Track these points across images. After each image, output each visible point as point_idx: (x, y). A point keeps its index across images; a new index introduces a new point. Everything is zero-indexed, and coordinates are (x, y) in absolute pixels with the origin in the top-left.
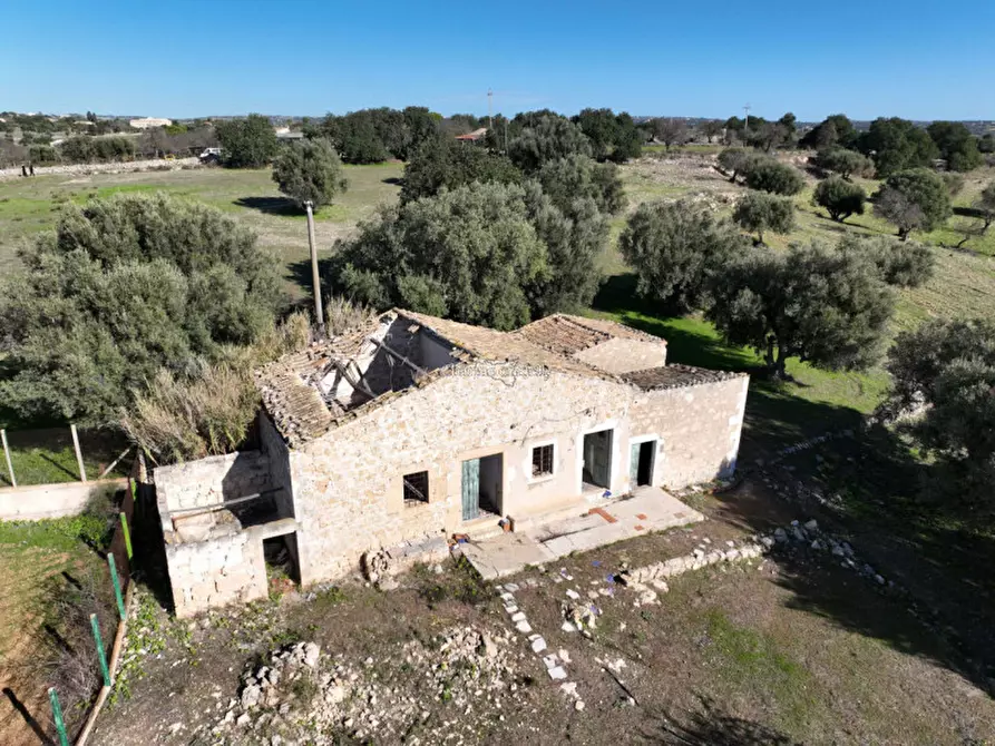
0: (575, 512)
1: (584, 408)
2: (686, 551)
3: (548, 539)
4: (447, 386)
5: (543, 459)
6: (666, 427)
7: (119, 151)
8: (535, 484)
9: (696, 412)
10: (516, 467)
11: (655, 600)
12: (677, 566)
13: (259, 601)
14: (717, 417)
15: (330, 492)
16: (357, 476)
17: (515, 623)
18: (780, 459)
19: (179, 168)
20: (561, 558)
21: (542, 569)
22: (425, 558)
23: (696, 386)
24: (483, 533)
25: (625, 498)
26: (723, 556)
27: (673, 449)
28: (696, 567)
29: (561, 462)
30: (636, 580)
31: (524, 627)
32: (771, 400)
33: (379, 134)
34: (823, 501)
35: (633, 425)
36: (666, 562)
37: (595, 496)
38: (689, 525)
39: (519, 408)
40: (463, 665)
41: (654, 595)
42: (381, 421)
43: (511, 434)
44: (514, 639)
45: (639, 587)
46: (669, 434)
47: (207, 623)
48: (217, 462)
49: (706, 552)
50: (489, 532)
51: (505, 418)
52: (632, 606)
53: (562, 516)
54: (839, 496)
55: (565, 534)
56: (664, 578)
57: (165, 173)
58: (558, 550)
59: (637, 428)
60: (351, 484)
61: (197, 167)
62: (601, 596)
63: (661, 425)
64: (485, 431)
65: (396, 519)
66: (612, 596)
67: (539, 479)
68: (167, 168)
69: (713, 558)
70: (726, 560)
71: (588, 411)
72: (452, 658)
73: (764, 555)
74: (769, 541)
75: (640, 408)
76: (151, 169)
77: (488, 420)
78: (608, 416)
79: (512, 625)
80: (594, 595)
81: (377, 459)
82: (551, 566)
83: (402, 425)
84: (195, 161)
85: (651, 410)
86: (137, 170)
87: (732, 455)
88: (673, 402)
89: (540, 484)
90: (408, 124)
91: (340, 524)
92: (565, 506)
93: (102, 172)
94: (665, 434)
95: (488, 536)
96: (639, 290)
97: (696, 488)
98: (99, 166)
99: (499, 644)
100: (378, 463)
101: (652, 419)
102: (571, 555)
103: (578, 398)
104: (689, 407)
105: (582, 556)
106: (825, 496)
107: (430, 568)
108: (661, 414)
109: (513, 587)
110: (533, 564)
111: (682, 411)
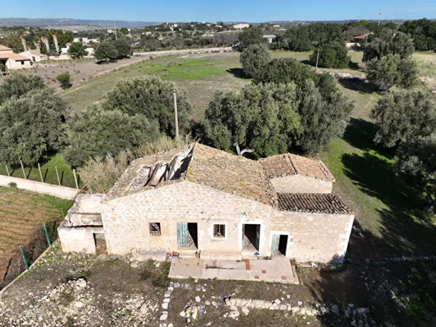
0: (233, 258)
1: (243, 211)
2: (271, 299)
3: (211, 267)
4: (167, 190)
5: (220, 230)
6: (294, 230)
7: (208, 43)
8: (215, 240)
9: (315, 226)
10: (205, 231)
11: (236, 317)
12: (260, 304)
13: (91, 255)
14: (330, 231)
15: (118, 222)
16: (128, 218)
17: (163, 303)
18: (384, 262)
19: (222, 52)
20: (209, 279)
21: (196, 281)
22: (154, 258)
23: (314, 214)
24: (186, 254)
25: (267, 258)
26: (289, 309)
27: (300, 242)
28: (272, 308)
29: (230, 233)
30: (233, 304)
31: (165, 306)
33: (310, 37)
34: (394, 297)
35: (273, 225)
36: (254, 301)
37: (249, 254)
38: (288, 285)
39: (205, 205)
40: (129, 312)
41: (237, 314)
42: (138, 198)
43: (201, 216)
44: (157, 310)
45: (233, 307)
46: (296, 234)
47: (70, 257)
48: (101, 196)
49: (282, 302)
50: (189, 255)
51: (198, 208)
52: (222, 315)
53: (225, 258)
54: (408, 298)
55: (219, 268)
56: (249, 308)
57: (215, 54)
58: (211, 274)
59: (275, 227)
60: (125, 221)
61: (230, 51)
62: (211, 305)
63: (291, 228)
64: (188, 212)
65: (146, 239)
66: (217, 307)
67: (217, 238)
68: (218, 52)
69: (283, 307)
70: (291, 311)
71: (245, 214)
72: (128, 307)
73: (318, 316)
74: (324, 310)
75: (277, 218)
76: (212, 52)
77: (190, 207)
78: (257, 218)
79: (160, 303)
80: (208, 303)
81: (136, 213)
82: (202, 282)
83: (147, 202)
84: (230, 48)
85: (285, 220)
86: (207, 52)
87: (342, 252)
88: (299, 220)
89: (218, 241)
90: (326, 32)
91: (122, 235)
92: (228, 253)
93: (195, 53)
94: (293, 233)
95: (187, 257)
96: (375, 140)
97: (313, 264)
98: (195, 50)
99: (150, 309)
100: (137, 215)
101: (286, 225)
102: (214, 279)
103: (239, 206)
104: (308, 223)
105: (220, 281)
106: (398, 295)
107: (155, 263)
108: (291, 223)
109: (177, 285)
110: (193, 277)
111: (305, 224)
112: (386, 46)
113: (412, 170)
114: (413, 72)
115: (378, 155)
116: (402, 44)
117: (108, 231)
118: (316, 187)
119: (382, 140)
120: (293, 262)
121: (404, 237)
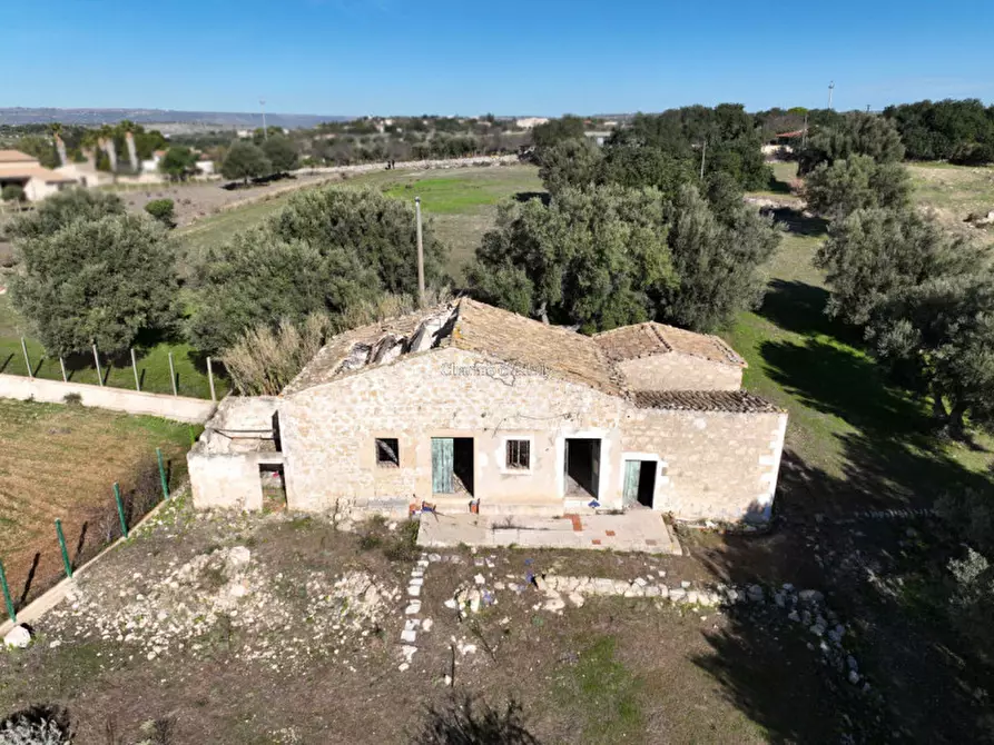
0: (546, 512)
1: (565, 411)
2: (628, 576)
3: (502, 527)
4: (415, 367)
5: (518, 454)
6: (669, 449)
7: (465, 149)
8: (508, 476)
9: (711, 441)
10: (488, 455)
11: (558, 610)
12: (606, 587)
13: (252, 512)
14: (741, 451)
15: (312, 437)
16: (334, 429)
17: (409, 586)
18: (853, 521)
19: (498, 165)
20: (499, 547)
21: (474, 551)
22: (385, 514)
23: (708, 413)
24: (450, 507)
25: (614, 512)
26: (665, 594)
27: (680, 475)
28: (629, 594)
29: (539, 460)
30: (552, 586)
31: (414, 591)
32: (915, 457)
33: (684, 133)
34: (873, 578)
35: (626, 440)
36: (592, 580)
37: (580, 504)
38: (660, 556)
39: (491, 399)
40: (343, 602)
41: (561, 604)
42: (354, 386)
43: (482, 422)
44: (398, 598)
45: (550, 593)
46: (674, 458)
48: (269, 400)
49: (650, 583)
50: (454, 508)
51: (476, 406)
52: (530, 607)
53: (531, 512)
54: (900, 580)
55: (519, 528)
56: (583, 594)
57: (483, 169)
58: (503, 539)
59: (631, 443)
60: (328, 435)
61: (514, 163)
62: (507, 588)
63: (663, 446)
64: (455, 415)
65: (368, 474)
66: (518, 593)
67: (514, 471)
68: (488, 164)
69: (652, 592)
70: (669, 598)
71: (569, 416)
72: (339, 594)
73: (722, 607)
74: (734, 595)
75: (634, 423)
76: (475, 164)
77: (458, 404)
78: (595, 425)
79: (405, 586)
80: (500, 586)
81: (351, 419)
82: (485, 551)
83: (374, 393)
84: (514, 158)
85: (649, 428)
86: (464, 166)
87: (766, 498)
88: (678, 426)
89: (515, 476)
90: (718, 122)
91: (318, 467)
92: (537, 504)
93: (438, 167)
94: (667, 457)
95: (453, 512)
96: (827, 311)
97: (709, 524)
98: (439, 162)
99: (384, 597)
100: (352, 422)
101: (652, 438)
102: (511, 547)
103: (557, 400)
104: (696, 431)
105: (522, 551)
106: (881, 575)
107: (386, 524)
108: (662, 434)
109: (436, 558)
110: (468, 544)
111: (690, 436)
112: (845, 143)
113: (902, 347)
114: (903, 190)
115: (835, 344)
116: (879, 138)
117: (292, 459)
118: (710, 377)
119: (842, 309)
120: (668, 519)
121: (890, 479)
